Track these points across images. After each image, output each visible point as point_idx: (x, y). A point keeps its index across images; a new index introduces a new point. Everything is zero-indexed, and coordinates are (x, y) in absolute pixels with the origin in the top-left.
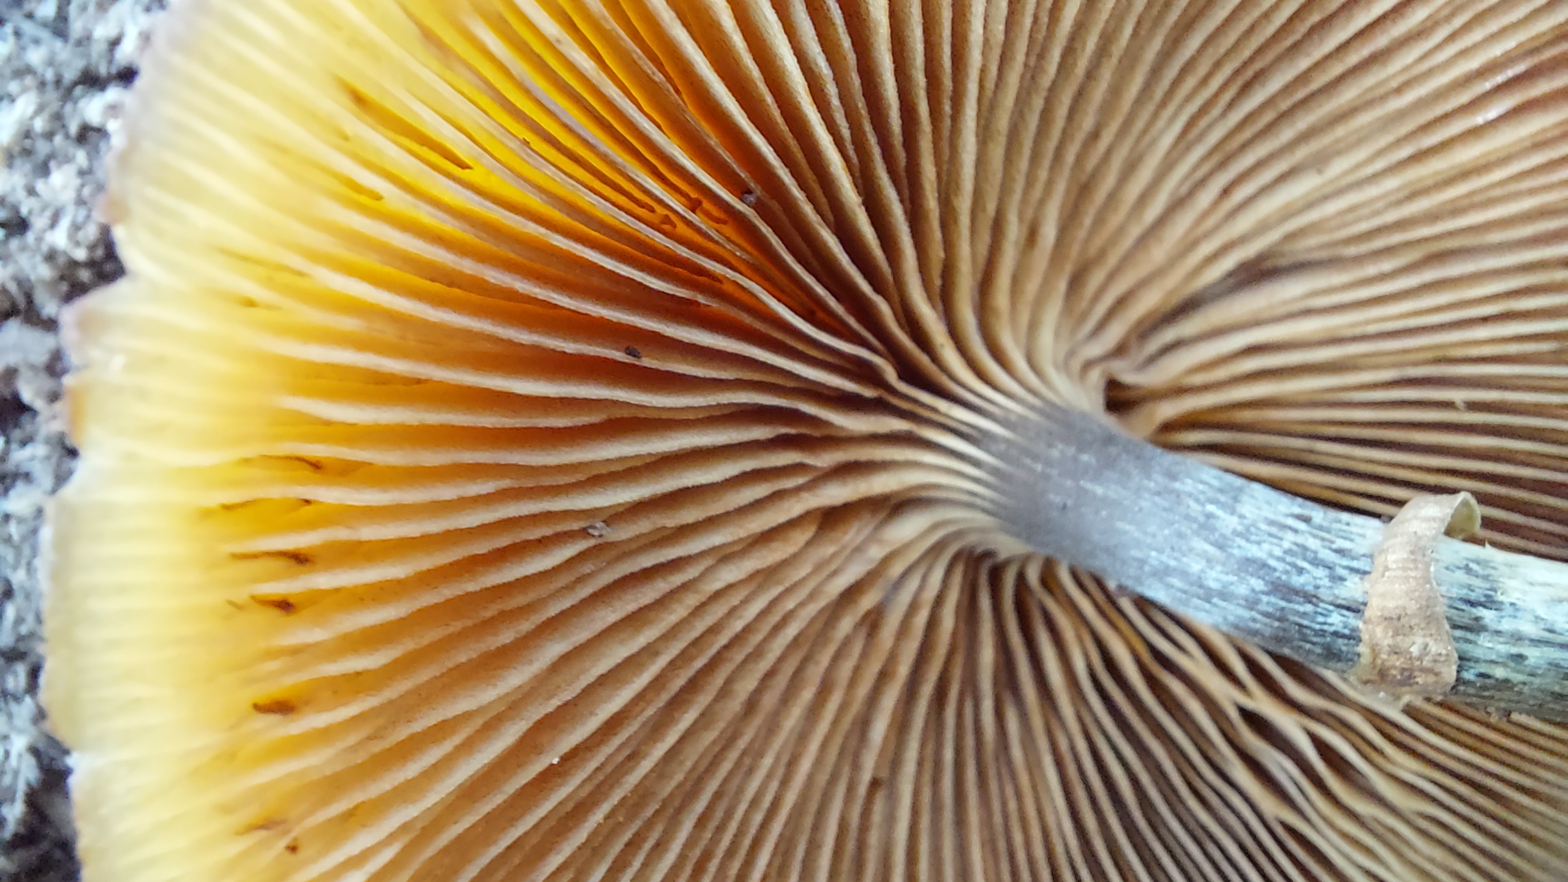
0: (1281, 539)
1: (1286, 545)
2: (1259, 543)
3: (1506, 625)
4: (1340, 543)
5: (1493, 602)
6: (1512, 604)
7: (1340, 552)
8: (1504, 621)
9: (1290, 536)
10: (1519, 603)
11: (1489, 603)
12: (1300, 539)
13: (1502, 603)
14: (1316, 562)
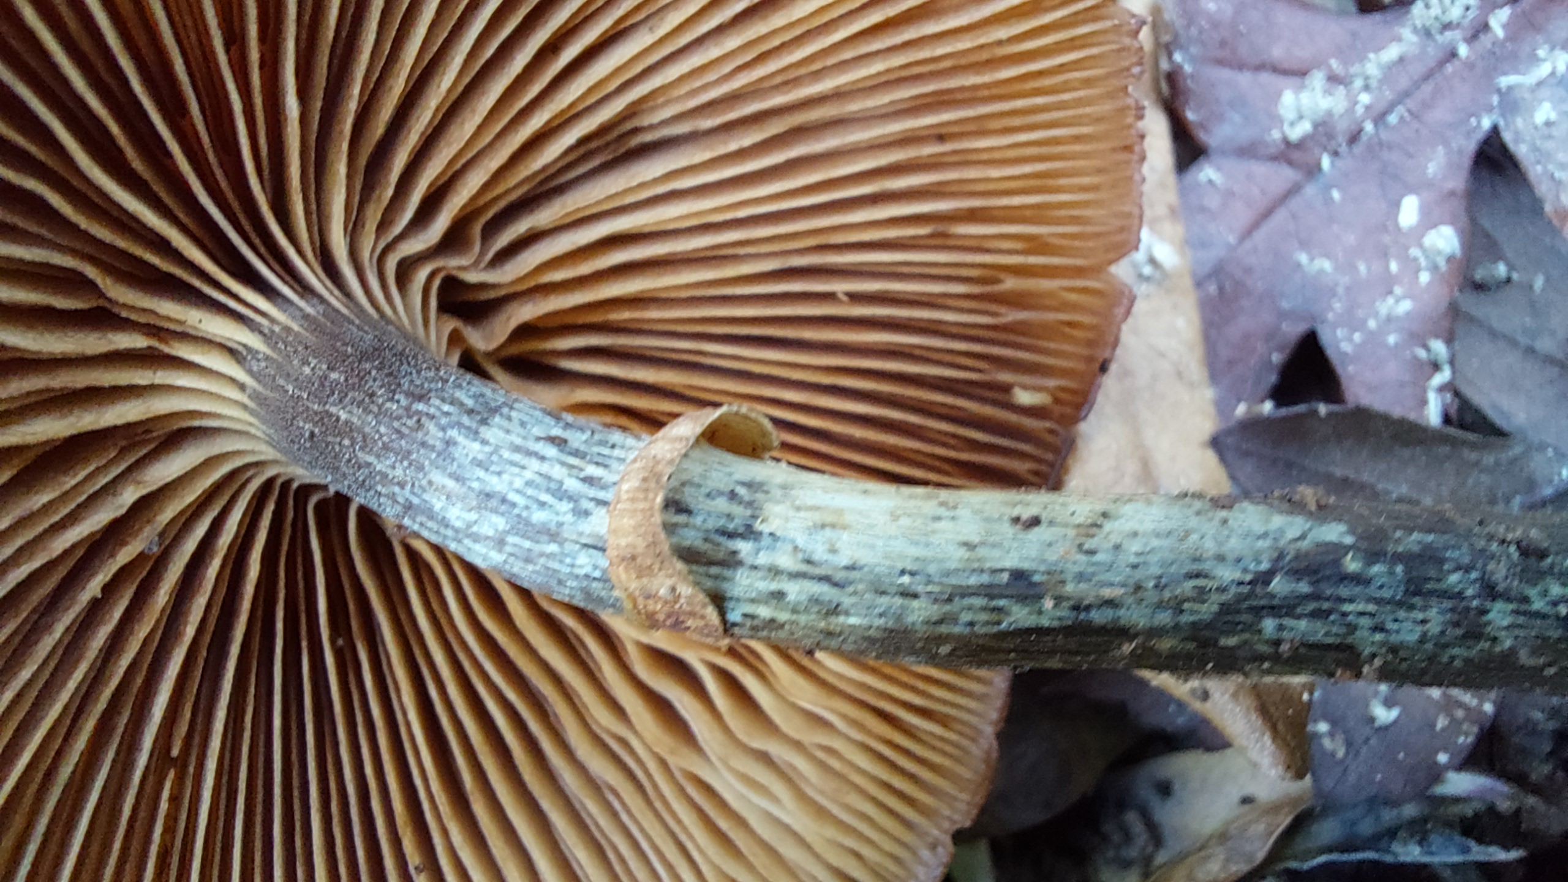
0: (523, 468)
1: (528, 475)
2: (499, 474)
3: (763, 559)
4: (591, 470)
5: (752, 532)
6: (771, 534)
7: (589, 480)
8: (761, 554)
9: (534, 464)
10: (778, 534)
11: (749, 533)
12: (545, 468)
13: (761, 533)
14: (561, 494)
